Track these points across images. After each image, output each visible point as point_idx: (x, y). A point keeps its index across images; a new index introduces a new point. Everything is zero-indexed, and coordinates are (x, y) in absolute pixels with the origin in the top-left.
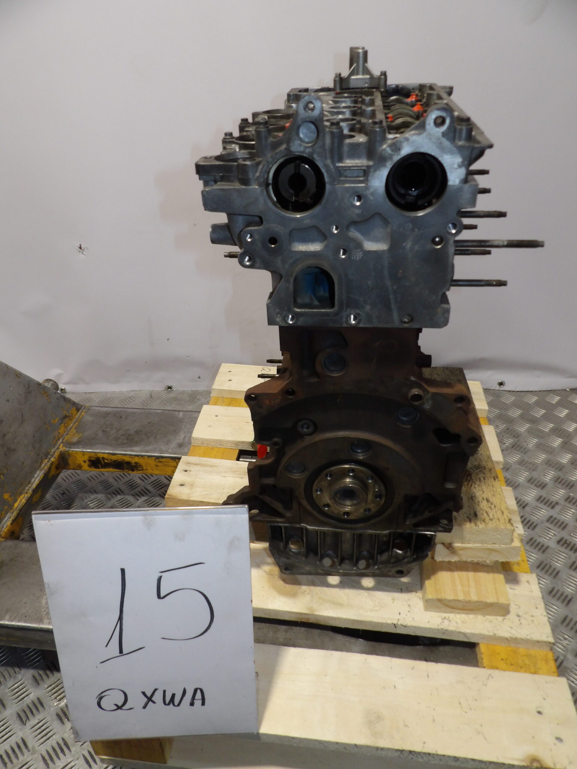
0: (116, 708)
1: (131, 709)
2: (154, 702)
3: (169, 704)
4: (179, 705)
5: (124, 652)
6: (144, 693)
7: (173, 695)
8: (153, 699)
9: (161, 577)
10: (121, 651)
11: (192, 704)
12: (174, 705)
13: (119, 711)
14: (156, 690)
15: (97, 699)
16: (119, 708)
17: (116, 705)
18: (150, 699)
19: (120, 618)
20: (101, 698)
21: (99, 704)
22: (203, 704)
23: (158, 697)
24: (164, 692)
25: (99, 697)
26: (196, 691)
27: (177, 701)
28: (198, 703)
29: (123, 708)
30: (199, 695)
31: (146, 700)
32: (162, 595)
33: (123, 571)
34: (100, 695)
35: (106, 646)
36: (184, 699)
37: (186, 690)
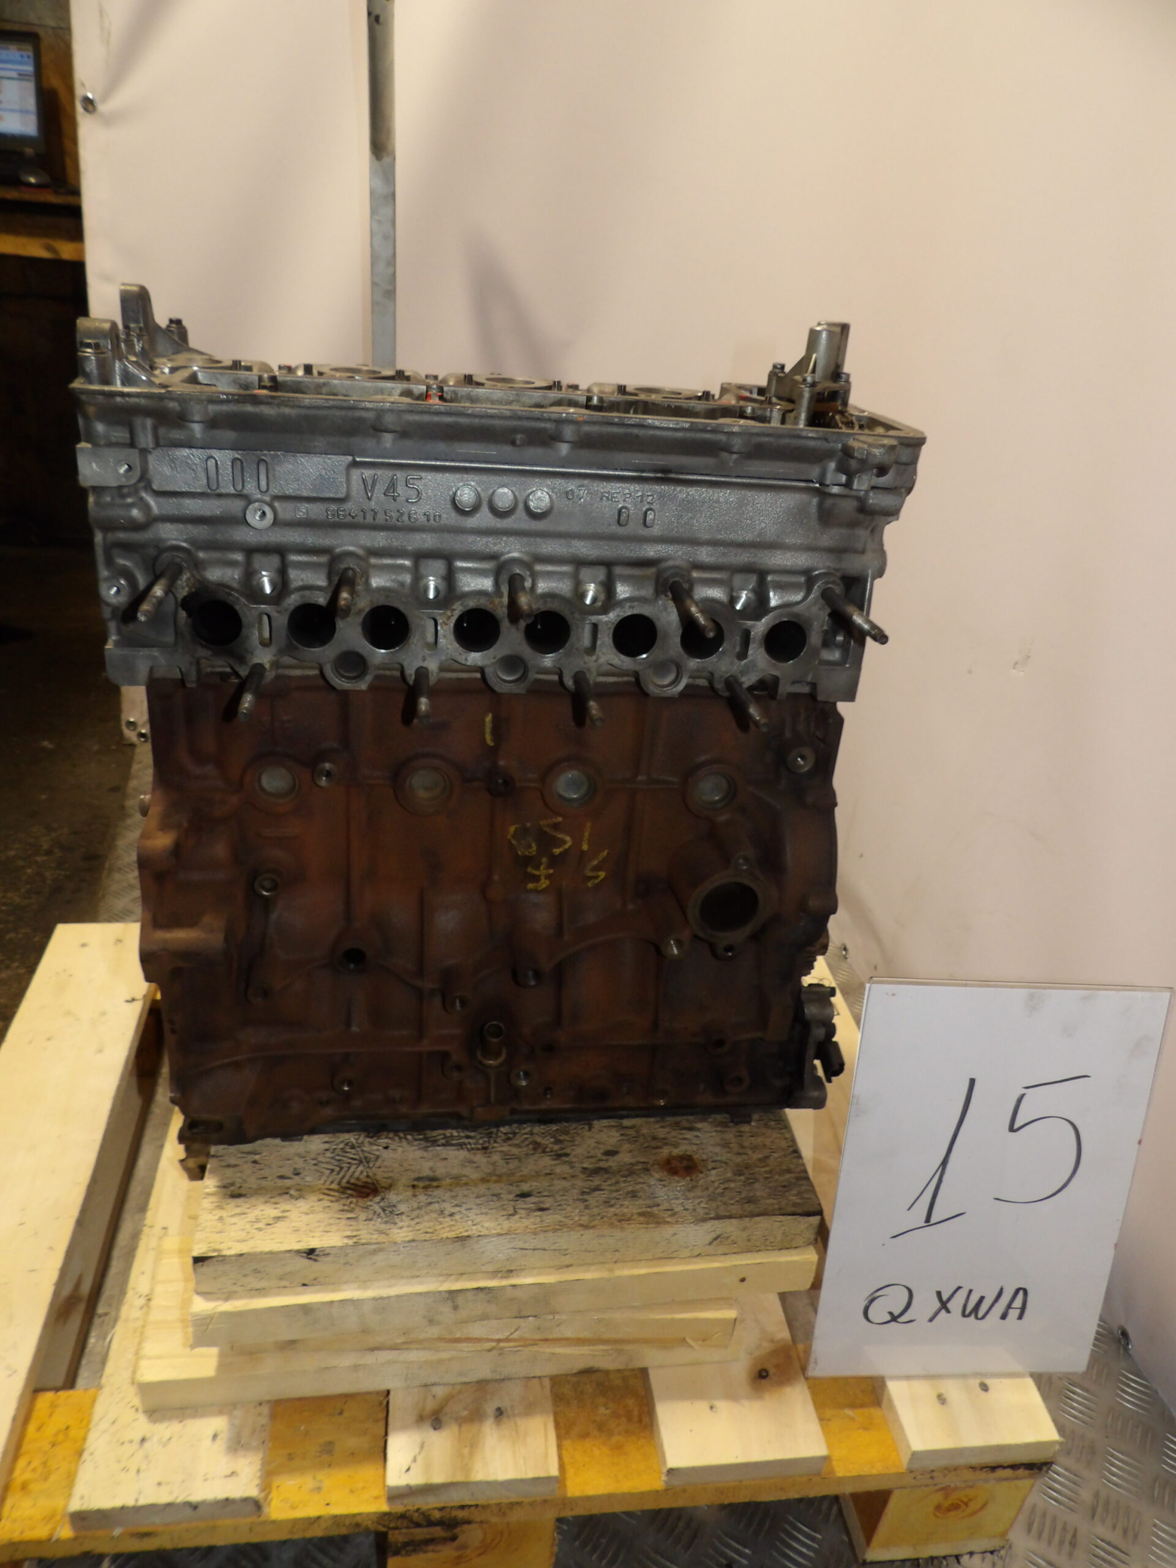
0: (888, 1318)
1: (911, 1321)
2: (948, 1311)
3: (969, 1315)
4: (983, 1317)
5: (933, 1221)
6: (939, 1294)
7: (982, 1298)
8: (949, 1305)
9: (1023, 1096)
10: (928, 1220)
11: (1004, 1317)
12: (977, 1318)
13: (893, 1323)
14: (959, 1288)
15: (866, 1302)
16: (894, 1318)
17: (891, 1313)
18: (944, 1305)
19: (944, 1163)
20: (872, 1301)
21: (866, 1314)
22: (1020, 1317)
23: (956, 1305)
24: (971, 1291)
25: (871, 1298)
26: (1018, 1290)
27: (981, 1314)
28: (1014, 1314)
29: (898, 1320)
30: (1018, 1303)
31: (938, 1305)
32: (1016, 1126)
33: (972, 1082)
34: (872, 1294)
35: (909, 1209)
36: (997, 1305)
37: (1004, 1291)
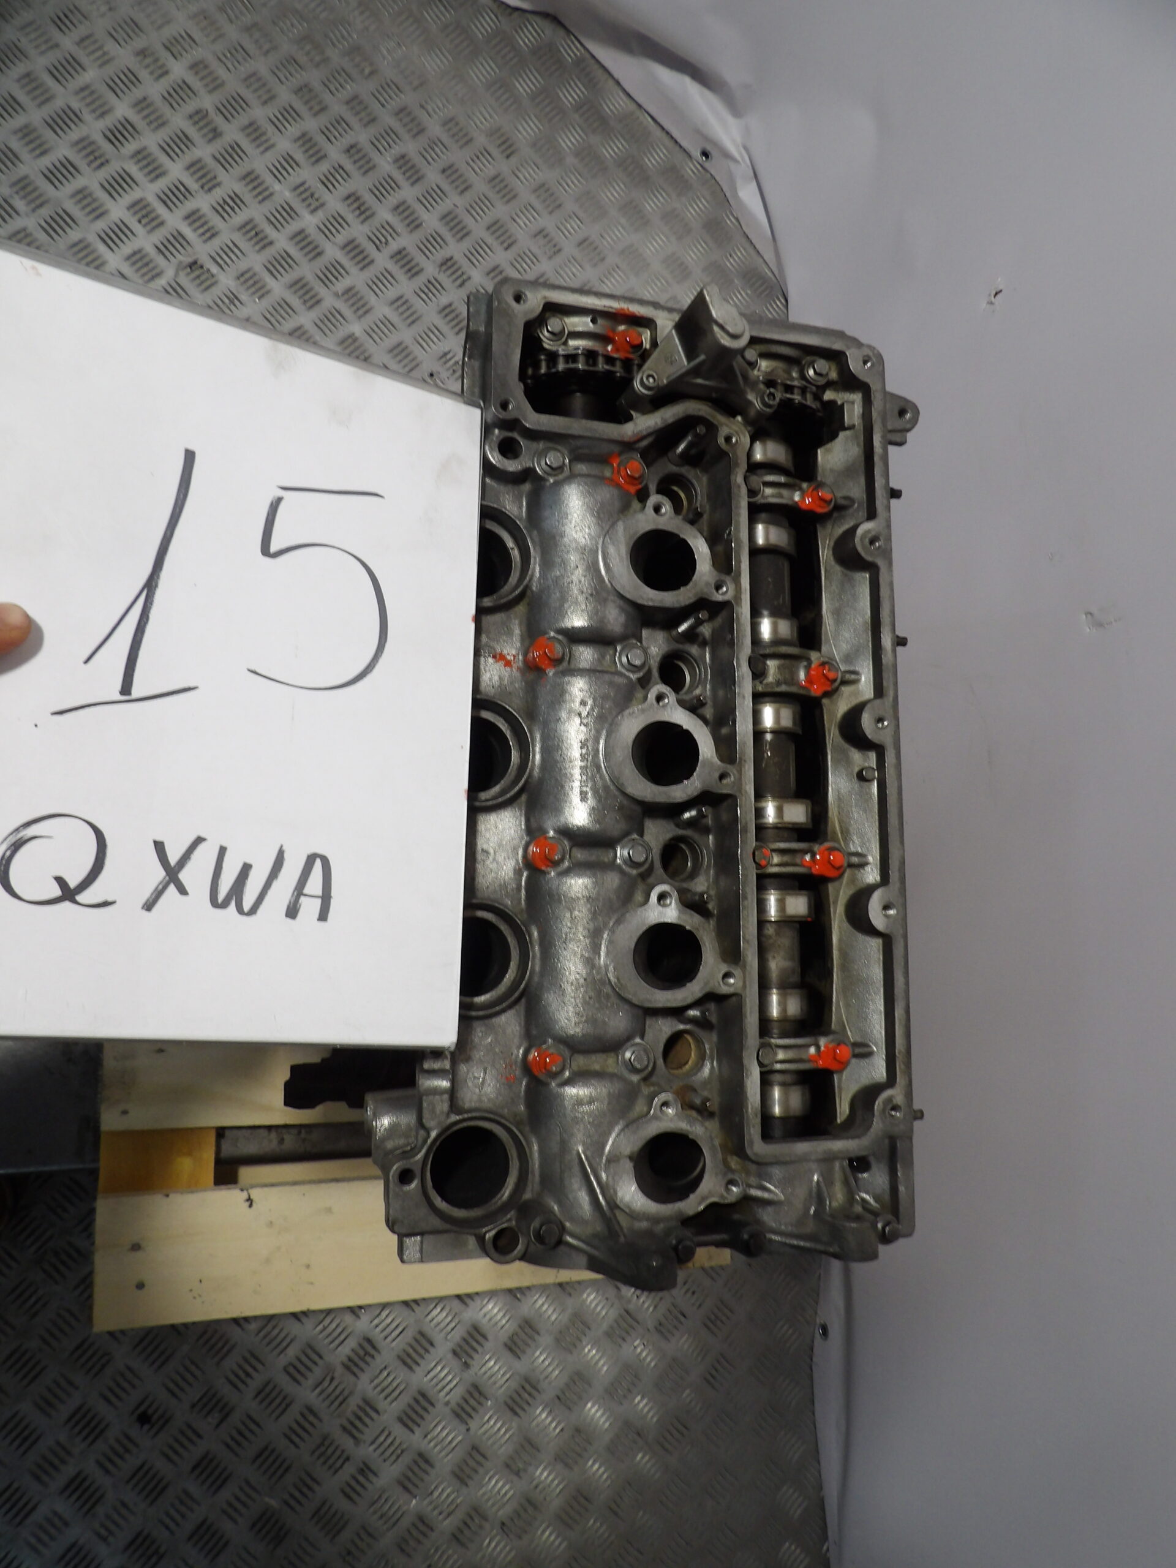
0: (57, 892)
1: (105, 904)
2: (182, 890)
3: (224, 905)
4: (253, 910)
5: (136, 693)
6: (159, 847)
7: (246, 869)
8: (183, 876)
9: (279, 500)
10: (126, 689)
11: (292, 912)
12: (240, 909)
13: (67, 904)
14: (199, 840)
15: (4, 847)
16: (68, 894)
17: (60, 880)
18: (173, 874)
19: (151, 585)
20: (17, 846)
21: (6, 866)
22: (323, 916)
23: (196, 875)
24: (223, 851)
25: (12, 839)
26: (311, 859)
27: (249, 900)
28: (310, 907)
29: (79, 898)
30: (315, 884)
31: (160, 874)
32: (273, 548)
33: (190, 457)
34: (17, 830)
35: (86, 662)
36: (276, 885)
37: (286, 855)
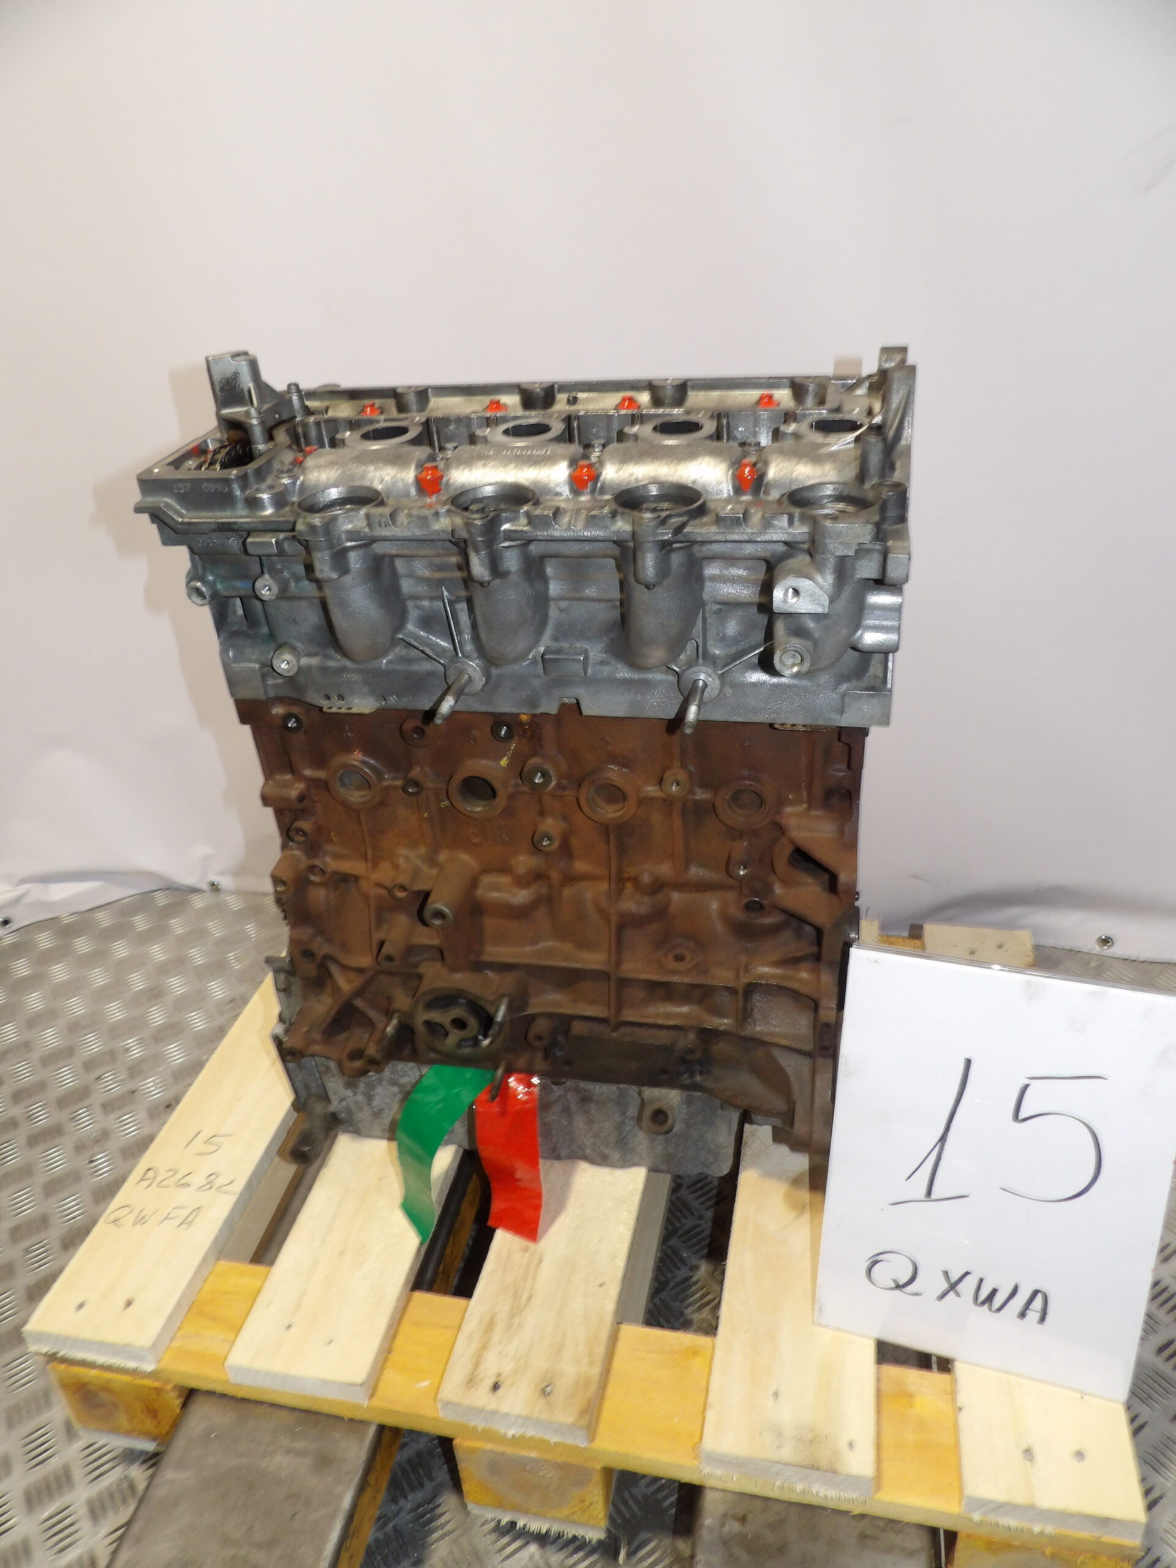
0: (894, 1285)
1: (917, 1294)
2: (958, 1295)
3: (983, 1303)
4: (1000, 1309)
5: (934, 1196)
6: (946, 1274)
7: (994, 1292)
8: (959, 1288)
9: (1026, 1087)
10: (929, 1193)
11: (1023, 1315)
12: (990, 1309)
13: (897, 1292)
14: (967, 1273)
15: (868, 1263)
16: (899, 1287)
17: (895, 1281)
18: (953, 1286)
19: (943, 1139)
20: (875, 1263)
21: (869, 1271)
22: (1042, 1319)
23: (967, 1287)
24: (981, 1280)
25: (873, 1260)
26: (1036, 1293)
27: (995, 1306)
28: (1033, 1315)
29: (905, 1289)
30: (1038, 1303)
31: (946, 1285)
32: (1022, 1116)
33: (968, 1062)
34: (874, 1256)
35: (907, 1179)
36: (1012, 1302)
37: (1019, 1288)
